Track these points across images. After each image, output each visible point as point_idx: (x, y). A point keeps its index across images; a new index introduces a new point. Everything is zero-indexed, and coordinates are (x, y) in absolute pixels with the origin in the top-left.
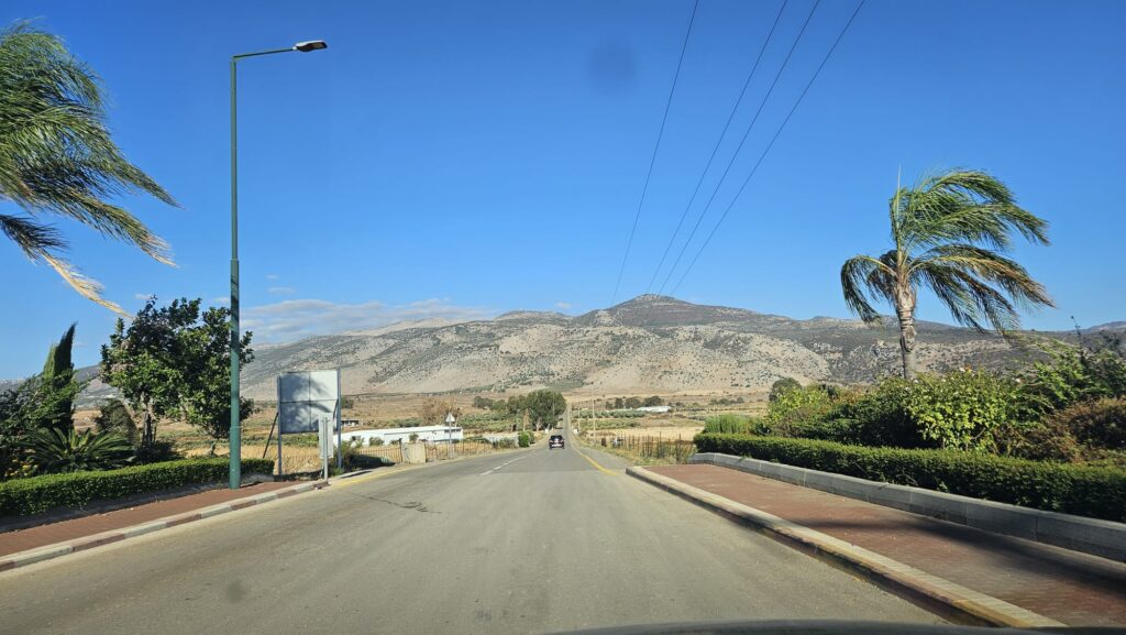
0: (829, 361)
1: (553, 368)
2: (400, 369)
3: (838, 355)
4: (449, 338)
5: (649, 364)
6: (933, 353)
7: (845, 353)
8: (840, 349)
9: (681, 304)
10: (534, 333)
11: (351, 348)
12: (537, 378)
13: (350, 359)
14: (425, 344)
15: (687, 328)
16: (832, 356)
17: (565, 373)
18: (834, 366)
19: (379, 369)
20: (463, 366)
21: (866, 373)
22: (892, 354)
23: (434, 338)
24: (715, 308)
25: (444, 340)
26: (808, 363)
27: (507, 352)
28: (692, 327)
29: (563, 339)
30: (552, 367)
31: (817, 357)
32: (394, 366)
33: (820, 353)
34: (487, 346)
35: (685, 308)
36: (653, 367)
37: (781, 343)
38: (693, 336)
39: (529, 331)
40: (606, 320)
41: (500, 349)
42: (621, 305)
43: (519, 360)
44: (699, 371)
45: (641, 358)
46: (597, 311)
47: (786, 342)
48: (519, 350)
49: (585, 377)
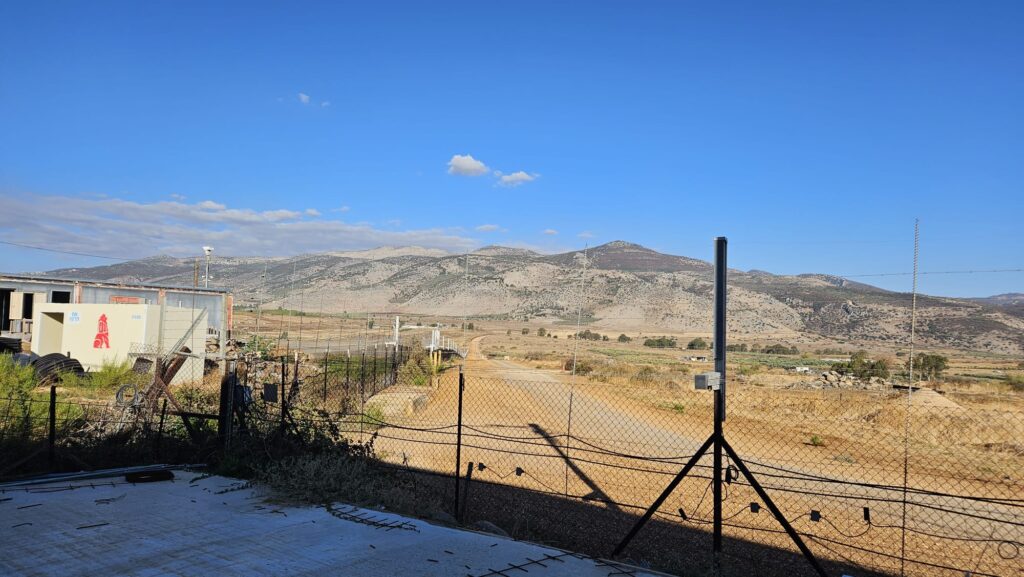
0: (801, 314)
1: (561, 303)
2: (416, 294)
3: (808, 310)
4: (453, 268)
5: (651, 307)
6: (900, 315)
7: (816, 308)
8: (811, 304)
9: (649, 252)
10: (534, 270)
11: (361, 270)
12: (549, 311)
13: (362, 280)
14: (433, 272)
15: (666, 275)
16: (803, 310)
17: (573, 309)
18: (807, 319)
19: (397, 292)
20: (478, 295)
21: (840, 327)
22: (863, 314)
23: (439, 267)
24: (678, 257)
25: (448, 270)
26: (784, 315)
27: (512, 286)
28: (670, 275)
29: (560, 278)
30: (559, 302)
31: (792, 311)
32: (410, 290)
33: (792, 307)
34: (492, 278)
35: (652, 256)
36: (655, 309)
37: (758, 295)
38: (671, 282)
39: (529, 268)
40: (585, 262)
41: (505, 281)
42: (596, 249)
43: (524, 293)
44: (698, 316)
45: (642, 300)
46: (574, 253)
47: (763, 296)
48: (523, 285)
49: (593, 314)
